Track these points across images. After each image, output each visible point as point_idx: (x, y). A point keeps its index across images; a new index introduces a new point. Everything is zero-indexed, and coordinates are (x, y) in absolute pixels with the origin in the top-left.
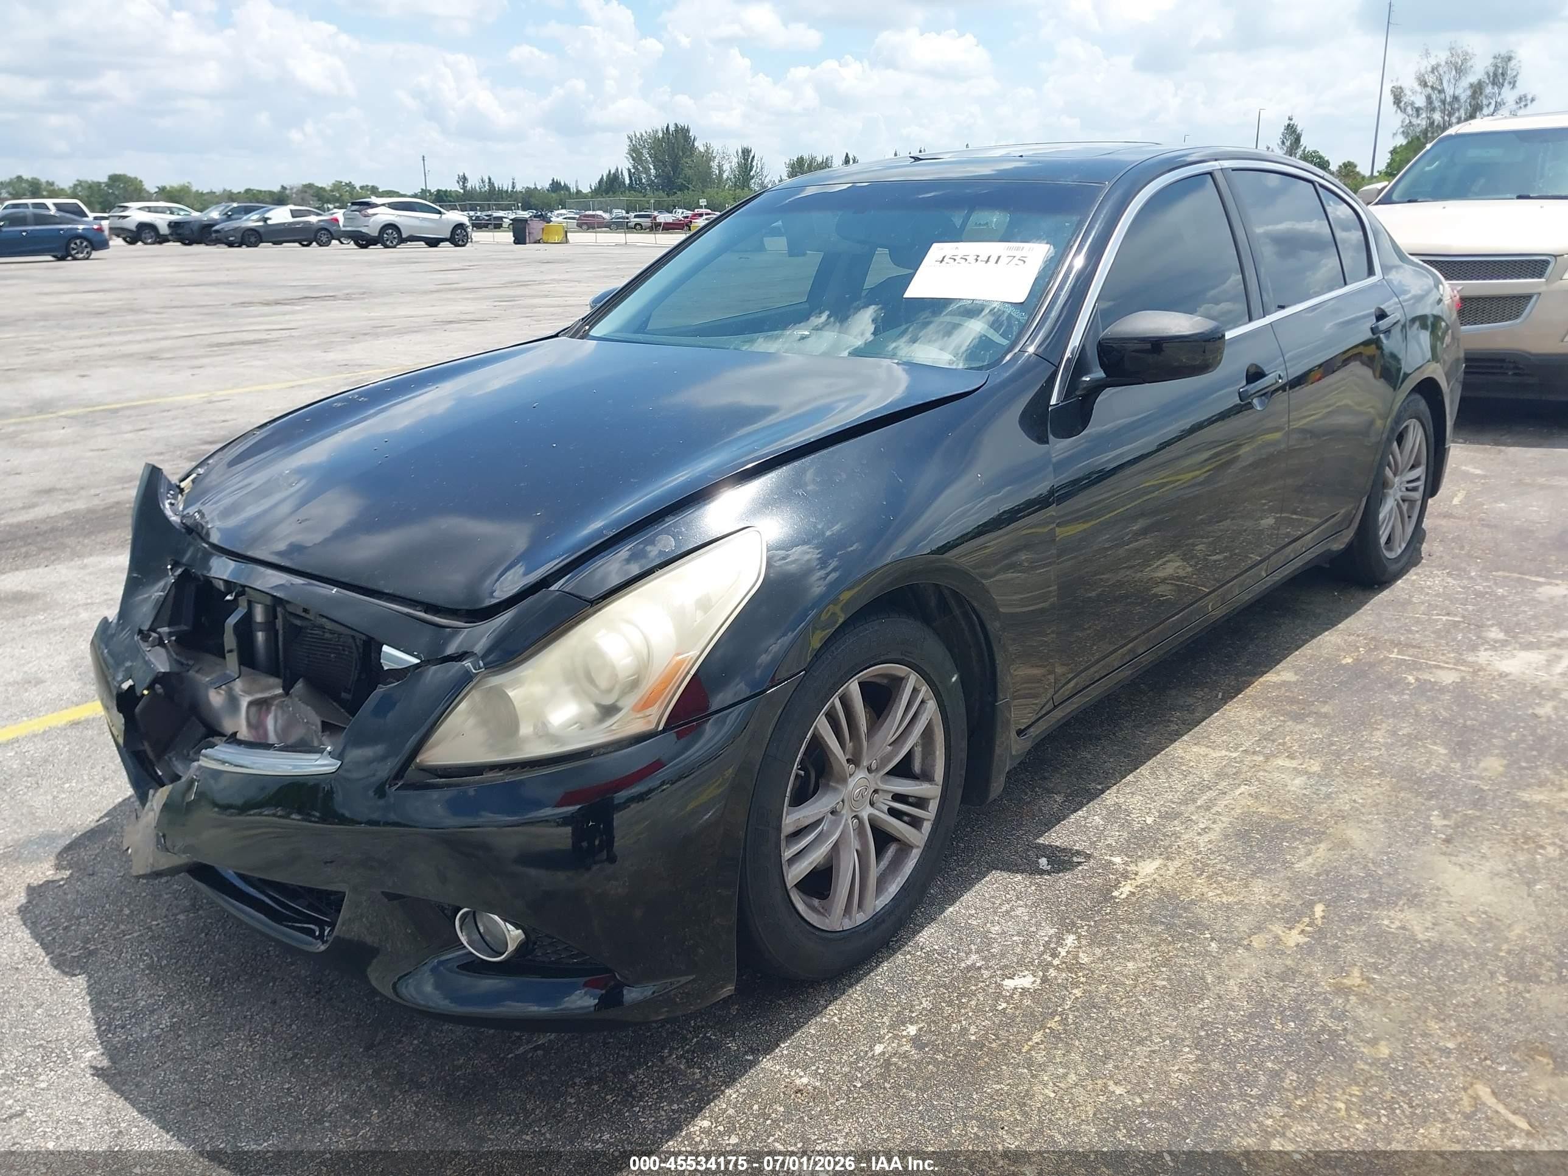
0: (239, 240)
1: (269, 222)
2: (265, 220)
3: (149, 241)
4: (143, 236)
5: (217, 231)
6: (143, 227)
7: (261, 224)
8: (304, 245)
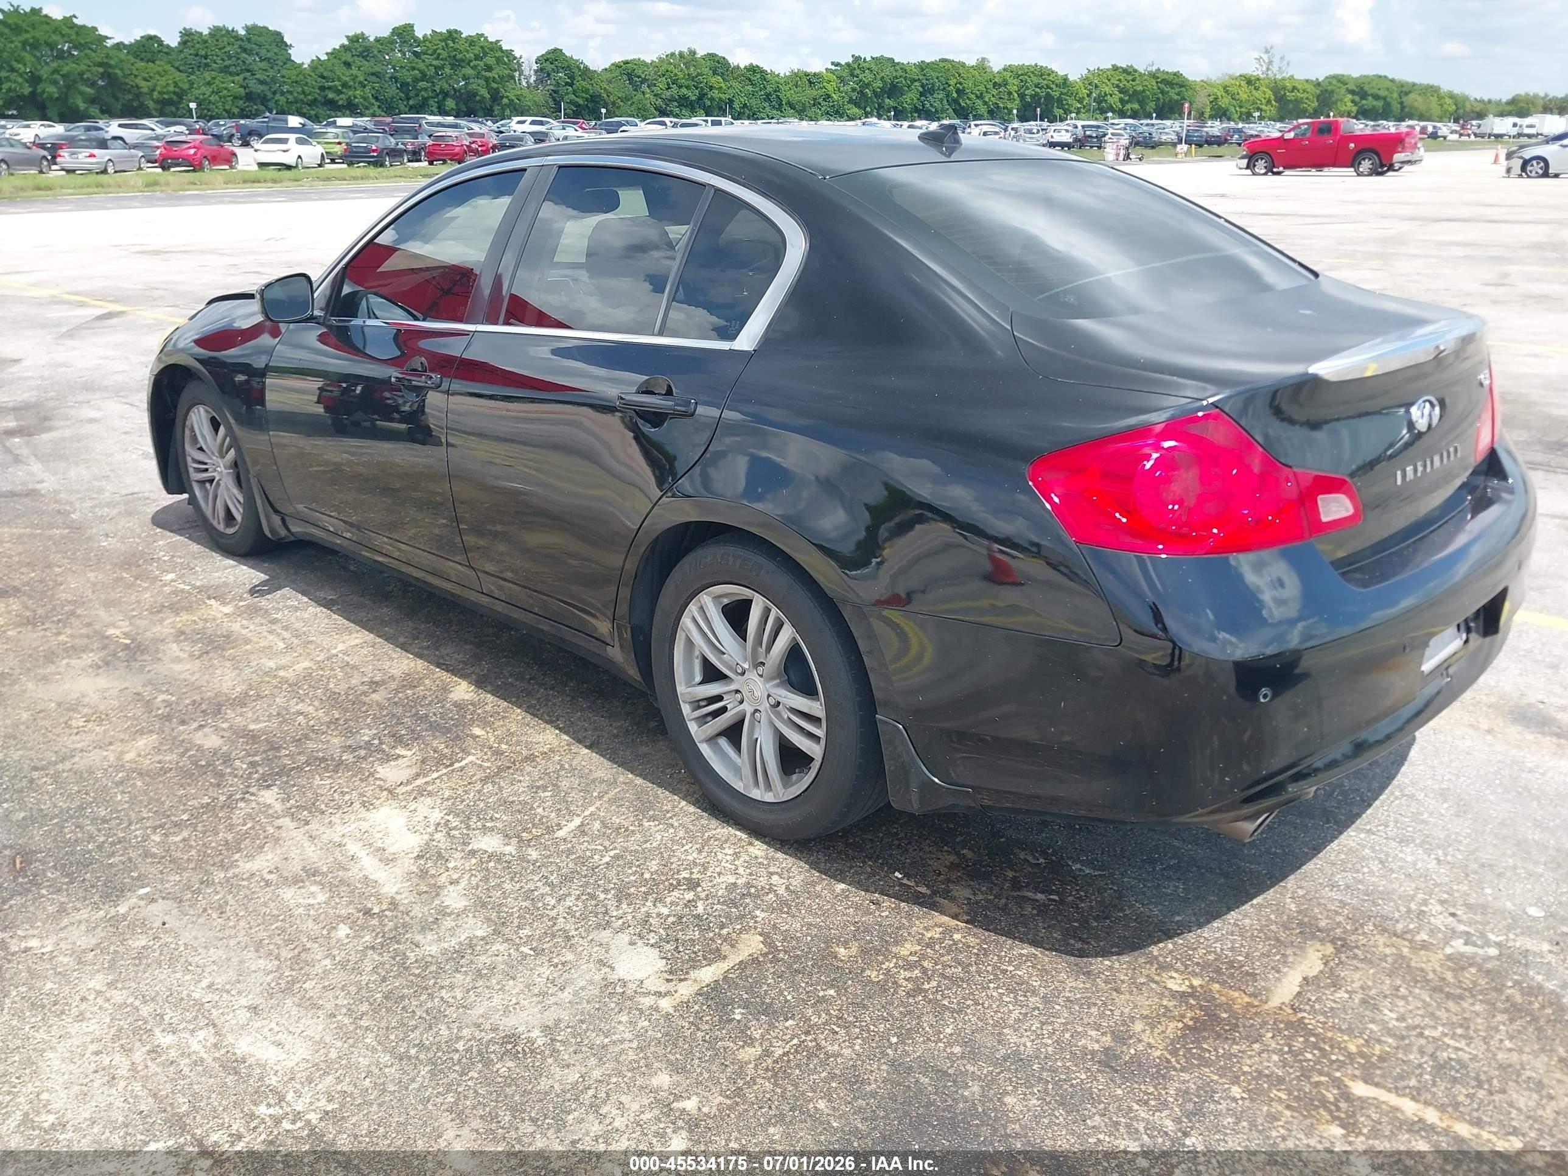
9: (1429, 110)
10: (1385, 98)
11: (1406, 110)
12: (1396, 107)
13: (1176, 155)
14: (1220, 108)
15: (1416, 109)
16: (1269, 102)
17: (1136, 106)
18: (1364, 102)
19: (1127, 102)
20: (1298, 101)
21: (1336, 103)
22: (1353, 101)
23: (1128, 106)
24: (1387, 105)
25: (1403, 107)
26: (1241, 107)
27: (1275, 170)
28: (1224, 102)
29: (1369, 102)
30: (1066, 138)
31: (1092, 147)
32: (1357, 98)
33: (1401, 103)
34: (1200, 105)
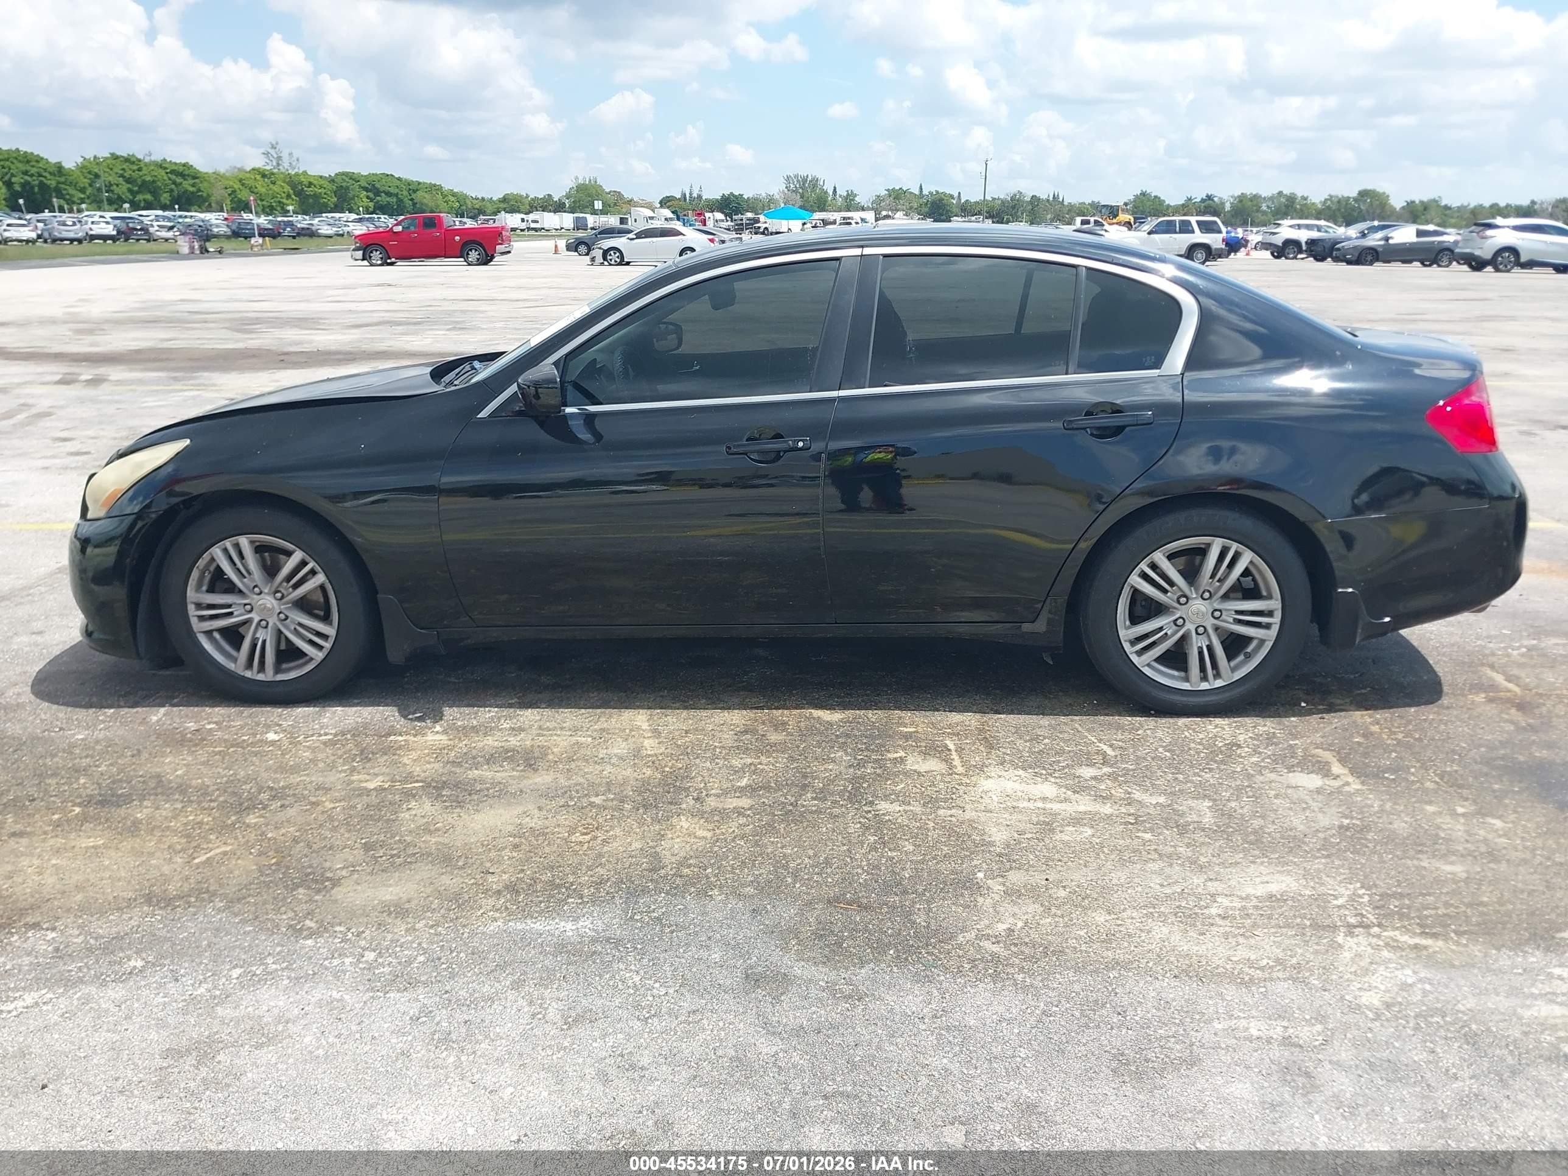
0: (1355, 258)
1: (1391, 241)
2: (1387, 239)
3: (1291, 256)
4: (1287, 251)
5: (1338, 249)
6: (1288, 243)
7: (1382, 243)
8: (1425, 266)
9: (437, 206)
10: (397, 195)
11: (418, 206)
12: (408, 203)
13: (252, 247)
14: (240, 201)
15: (426, 205)
16: (289, 196)
17: (149, 197)
18: (378, 198)
19: (138, 192)
20: (316, 196)
21: (353, 199)
22: (368, 197)
23: (140, 197)
24: (400, 201)
25: (414, 204)
26: (262, 200)
27: (389, 261)
28: (244, 195)
29: (383, 199)
30: (110, 230)
31: (138, 240)
32: (371, 195)
33: (412, 200)
34: (219, 198)
